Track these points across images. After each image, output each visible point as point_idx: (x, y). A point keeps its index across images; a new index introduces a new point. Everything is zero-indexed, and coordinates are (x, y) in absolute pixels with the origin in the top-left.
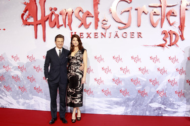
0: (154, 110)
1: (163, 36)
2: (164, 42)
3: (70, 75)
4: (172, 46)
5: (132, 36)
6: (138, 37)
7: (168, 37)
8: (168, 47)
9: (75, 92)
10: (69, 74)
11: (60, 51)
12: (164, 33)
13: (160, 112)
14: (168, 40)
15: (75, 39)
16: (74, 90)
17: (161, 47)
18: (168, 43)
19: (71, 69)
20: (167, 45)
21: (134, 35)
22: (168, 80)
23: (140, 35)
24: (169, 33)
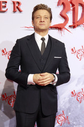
2: (62, 21)
4: (77, 28)
5: (3, 9)
6: (14, 11)
7: (69, 10)
11: (43, 39)
12: (63, 2)
14: (70, 15)
21: (5, 7)
22: (72, 93)
23: (17, 7)
24: (71, 3)
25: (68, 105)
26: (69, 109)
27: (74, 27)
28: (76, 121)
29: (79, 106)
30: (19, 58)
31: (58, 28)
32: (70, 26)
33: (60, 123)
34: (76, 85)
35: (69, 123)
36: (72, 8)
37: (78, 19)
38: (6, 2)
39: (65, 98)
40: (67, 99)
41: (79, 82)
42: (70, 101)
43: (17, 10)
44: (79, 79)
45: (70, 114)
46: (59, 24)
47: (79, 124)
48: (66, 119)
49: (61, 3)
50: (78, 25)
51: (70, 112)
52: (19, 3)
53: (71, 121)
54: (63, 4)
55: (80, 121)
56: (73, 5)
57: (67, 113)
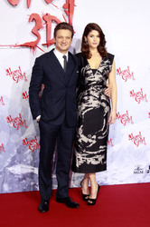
0: (20, 180)
1: (33, 25)
3: (87, 108)
7: (42, 27)
8: (43, 48)
9: (94, 142)
10: (84, 105)
11: (64, 57)
12: (34, 18)
13: (32, 183)
14: (42, 33)
15: (95, 33)
16: (94, 137)
17: (28, 50)
18: (43, 40)
19: (89, 95)
20: (40, 45)
49: (32, 19)
50: (51, 44)
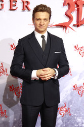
1: (67, 8)
2: (67, 20)
4: (81, 27)
5: (14, 8)
6: (23, 10)
7: (74, 10)
8: (74, 28)
11: (43, 37)
14: (74, 15)
20: (71, 25)
21: (15, 5)
22: (74, 86)
23: (26, 6)
24: (76, 3)
25: (70, 98)
26: (71, 102)
27: (78, 26)
28: (77, 113)
29: (80, 99)
30: (23, 56)
31: (63, 26)
32: (74, 25)
33: (62, 114)
34: (78, 80)
35: (70, 114)
36: (76, 9)
37: (82, 19)
38: (16, 1)
39: (67, 91)
40: (69, 92)
41: (80, 77)
42: (72, 94)
43: (26, 8)
44: (81, 74)
45: (71, 106)
46: (64, 23)
47: (80, 116)
48: (68, 110)
49: (67, 3)
50: (81, 25)
51: (71, 104)
52: (28, 2)
53: (72, 113)
54: (68, 4)
55: (81, 113)
56: (78, 6)
57: (69, 105)
